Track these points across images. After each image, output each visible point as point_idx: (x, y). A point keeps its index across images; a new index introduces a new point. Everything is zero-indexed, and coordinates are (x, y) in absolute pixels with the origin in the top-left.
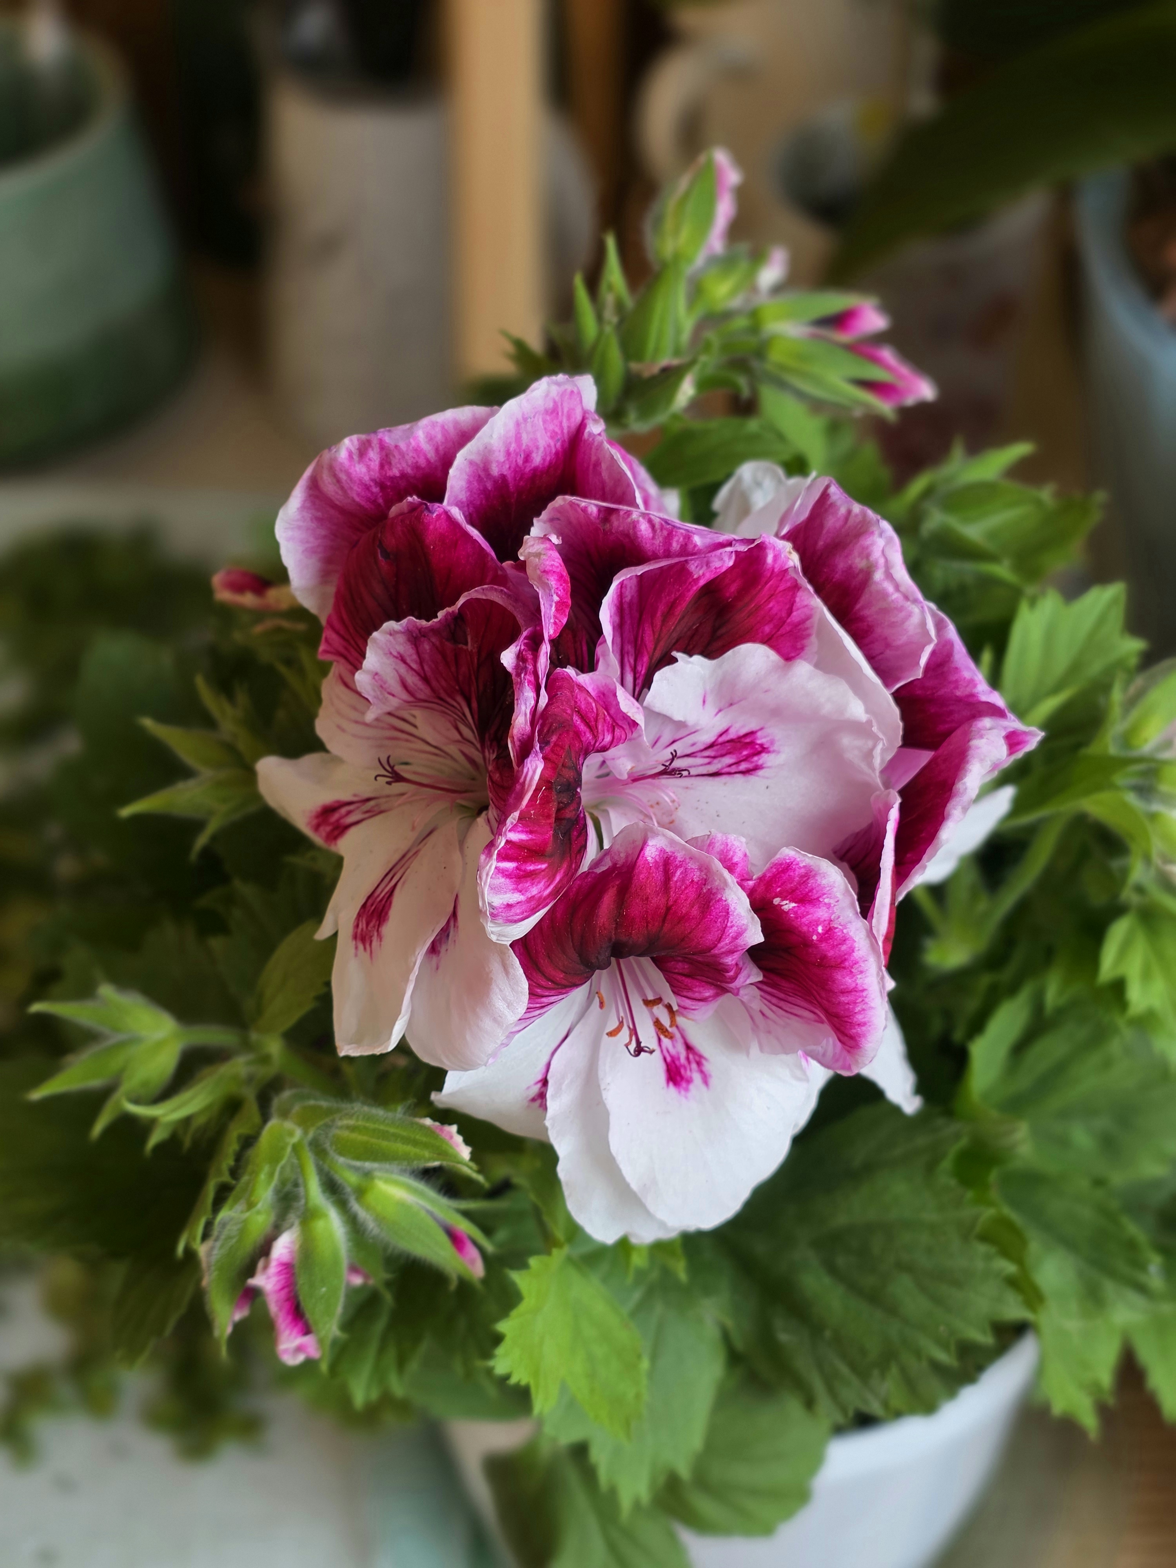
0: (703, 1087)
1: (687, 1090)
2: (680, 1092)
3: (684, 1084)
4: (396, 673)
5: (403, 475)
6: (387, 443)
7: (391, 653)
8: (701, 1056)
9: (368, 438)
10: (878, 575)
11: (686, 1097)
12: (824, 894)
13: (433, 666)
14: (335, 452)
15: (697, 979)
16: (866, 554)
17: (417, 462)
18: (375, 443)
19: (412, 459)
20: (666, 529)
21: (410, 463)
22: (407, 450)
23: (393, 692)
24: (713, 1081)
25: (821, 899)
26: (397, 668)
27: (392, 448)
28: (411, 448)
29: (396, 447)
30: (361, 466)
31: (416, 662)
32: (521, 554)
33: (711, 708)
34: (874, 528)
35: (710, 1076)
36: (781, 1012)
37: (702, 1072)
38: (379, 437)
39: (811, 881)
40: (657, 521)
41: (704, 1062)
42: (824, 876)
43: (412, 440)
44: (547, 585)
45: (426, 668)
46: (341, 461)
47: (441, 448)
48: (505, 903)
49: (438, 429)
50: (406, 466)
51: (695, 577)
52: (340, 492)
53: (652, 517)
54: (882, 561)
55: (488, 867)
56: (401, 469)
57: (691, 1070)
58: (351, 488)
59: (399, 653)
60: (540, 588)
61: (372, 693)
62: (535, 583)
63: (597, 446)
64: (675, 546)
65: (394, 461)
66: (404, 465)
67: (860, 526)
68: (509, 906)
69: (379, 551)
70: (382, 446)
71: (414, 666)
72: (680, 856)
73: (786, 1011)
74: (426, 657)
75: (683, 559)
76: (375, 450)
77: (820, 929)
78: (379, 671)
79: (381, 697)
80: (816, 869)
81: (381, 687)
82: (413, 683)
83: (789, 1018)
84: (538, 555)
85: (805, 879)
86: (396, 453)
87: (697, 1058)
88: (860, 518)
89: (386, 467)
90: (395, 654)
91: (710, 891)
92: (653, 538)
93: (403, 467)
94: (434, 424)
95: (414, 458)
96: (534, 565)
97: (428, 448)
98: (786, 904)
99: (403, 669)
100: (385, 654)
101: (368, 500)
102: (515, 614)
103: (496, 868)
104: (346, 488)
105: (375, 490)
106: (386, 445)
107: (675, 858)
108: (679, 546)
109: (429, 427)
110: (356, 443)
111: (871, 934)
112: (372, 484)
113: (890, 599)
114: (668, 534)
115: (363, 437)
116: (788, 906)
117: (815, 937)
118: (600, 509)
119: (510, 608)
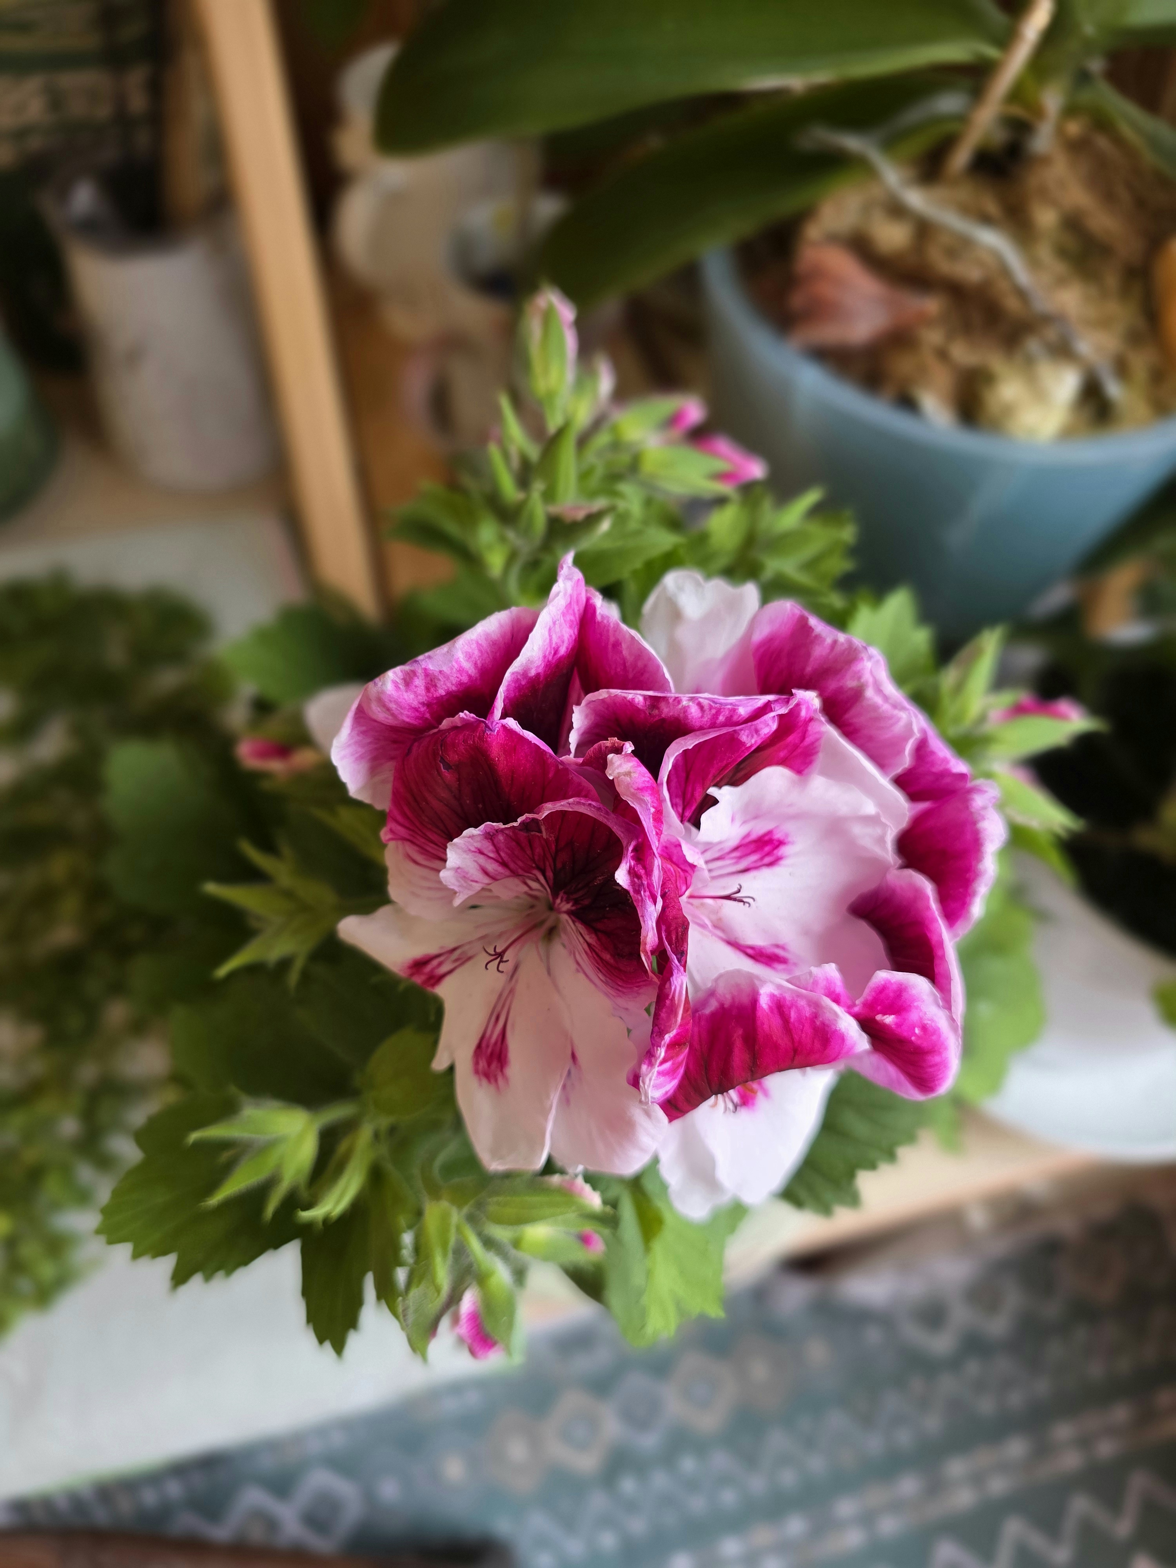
0: (766, 1100)
1: (754, 1108)
2: (751, 1109)
3: (753, 1103)
4: (475, 864)
5: (449, 693)
6: (432, 670)
7: (470, 850)
9: (412, 668)
10: (870, 693)
11: (756, 1112)
13: (509, 852)
14: (382, 685)
16: (858, 676)
17: (461, 680)
18: (420, 672)
19: (456, 679)
20: (715, 708)
21: (454, 682)
22: (451, 673)
23: (476, 879)
24: (773, 1095)
25: (911, 1005)
26: (475, 859)
27: (436, 673)
28: (454, 670)
29: (440, 672)
30: (409, 694)
31: (493, 852)
32: (610, 774)
33: (738, 823)
34: (864, 655)
38: (423, 667)
39: (903, 994)
40: (705, 703)
42: (913, 987)
43: (454, 663)
44: (643, 801)
45: (502, 854)
46: (390, 693)
47: (479, 662)
49: (474, 646)
50: (451, 686)
51: (748, 745)
52: (390, 717)
53: (701, 700)
54: (871, 680)
55: (650, 1075)
56: (446, 688)
58: (402, 713)
59: (476, 848)
60: (635, 803)
61: (457, 884)
62: (630, 799)
63: (614, 627)
64: (721, 718)
65: (439, 684)
66: (449, 685)
67: (846, 653)
69: (442, 765)
70: (427, 674)
71: (491, 855)
72: (788, 996)
74: (502, 846)
75: (731, 729)
76: (420, 678)
77: (917, 1030)
78: (461, 866)
79: (465, 885)
80: (906, 984)
81: (465, 877)
82: (494, 869)
84: (628, 774)
85: (899, 994)
86: (440, 676)
88: (846, 646)
89: (432, 690)
90: (473, 849)
91: (823, 1024)
92: (702, 717)
93: (448, 687)
94: (469, 643)
95: (458, 678)
96: (626, 783)
97: (468, 666)
98: (887, 1018)
99: (482, 860)
100: (465, 852)
101: (417, 718)
102: (610, 824)
104: (396, 714)
105: (422, 709)
106: (431, 672)
107: (784, 998)
108: (724, 718)
109: (466, 646)
110: (400, 674)
112: (420, 706)
113: (881, 710)
114: (716, 712)
115: (406, 668)
116: (889, 1019)
117: (913, 1038)
118: (646, 698)
119: (601, 819)
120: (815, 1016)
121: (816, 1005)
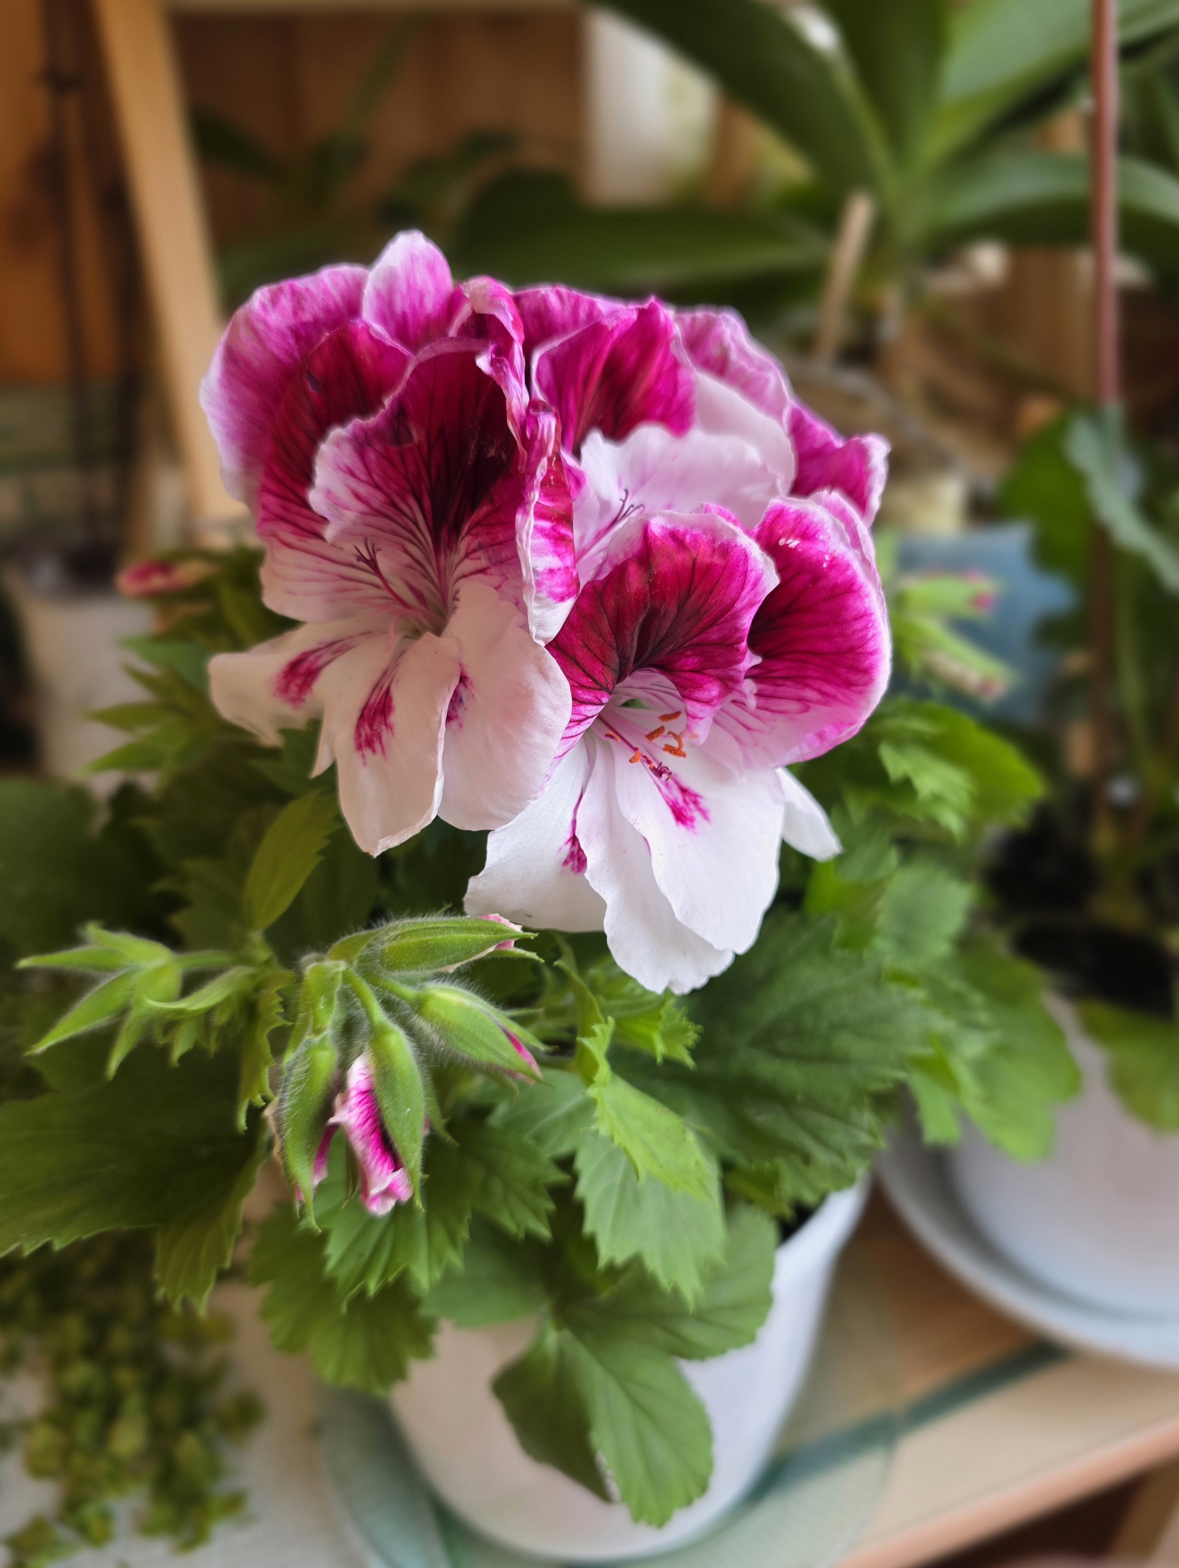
0: (705, 822)
1: (693, 827)
2: (688, 829)
3: (689, 823)
4: (347, 487)
5: (316, 318)
6: (299, 292)
7: (341, 469)
8: (696, 796)
9: (279, 287)
10: (734, 356)
11: (695, 833)
12: (818, 531)
13: (382, 474)
14: (249, 305)
15: (706, 674)
16: (720, 339)
17: (327, 306)
18: (288, 293)
19: (323, 304)
20: (573, 298)
21: (321, 307)
22: (319, 297)
23: (348, 507)
24: (712, 815)
25: (816, 534)
26: (348, 484)
27: (303, 292)
28: (320, 289)
29: (307, 290)
30: (276, 315)
31: (365, 474)
35: (707, 811)
36: (767, 714)
37: (700, 810)
38: (289, 283)
39: (805, 521)
40: (564, 291)
41: (699, 799)
42: (814, 515)
44: (499, 305)
45: (375, 477)
46: (258, 315)
47: (345, 295)
48: (548, 568)
49: (339, 279)
50: (318, 311)
51: (610, 329)
52: (259, 348)
53: (558, 288)
54: (733, 345)
55: (526, 526)
56: (313, 313)
57: (690, 810)
58: (269, 339)
61: (327, 511)
64: (582, 315)
65: (307, 305)
68: (551, 571)
69: (309, 382)
70: (294, 293)
71: (364, 477)
72: (681, 528)
73: (773, 711)
74: (375, 468)
75: (593, 323)
76: (288, 301)
77: (827, 558)
78: (330, 487)
79: (337, 513)
80: (805, 512)
81: (335, 502)
82: (365, 493)
83: (774, 720)
84: (483, 287)
85: (798, 521)
86: (308, 297)
87: (693, 798)
89: (300, 314)
91: (723, 543)
92: (563, 309)
93: (315, 311)
94: (336, 274)
95: (324, 302)
96: (481, 296)
97: (335, 293)
98: (791, 543)
99: (353, 483)
101: (286, 352)
102: (472, 348)
103: (535, 527)
104: (264, 340)
105: (292, 341)
106: (299, 294)
107: (678, 531)
108: (586, 315)
110: (267, 293)
111: (865, 561)
112: (288, 333)
113: (748, 374)
115: (274, 287)
116: (793, 543)
117: (826, 564)
119: (464, 349)
120: (714, 541)
121: (712, 531)
